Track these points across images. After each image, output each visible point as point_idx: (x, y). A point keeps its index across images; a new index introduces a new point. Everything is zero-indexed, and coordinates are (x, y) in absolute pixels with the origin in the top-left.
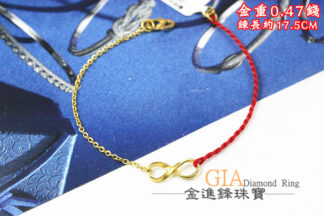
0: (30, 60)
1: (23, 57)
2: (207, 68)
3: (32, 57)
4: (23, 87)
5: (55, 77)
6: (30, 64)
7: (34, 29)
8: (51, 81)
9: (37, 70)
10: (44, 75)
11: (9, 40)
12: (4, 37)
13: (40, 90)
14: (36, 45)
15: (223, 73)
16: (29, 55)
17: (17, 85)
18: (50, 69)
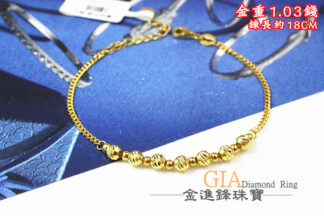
0: (43, 56)
1: (36, 53)
2: (224, 74)
3: (44, 54)
4: (33, 80)
5: (66, 73)
6: (42, 60)
7: (50, 29)
8: (61, 76)
9: (49, 66)
10: (55, 71)
11: (24, 37)
12: (18, 34)
13: (50, 84)
14: (51, 44)
15: (240, 80)
16: (42, 52)
17: (27, 77)
18: (62, 65)
